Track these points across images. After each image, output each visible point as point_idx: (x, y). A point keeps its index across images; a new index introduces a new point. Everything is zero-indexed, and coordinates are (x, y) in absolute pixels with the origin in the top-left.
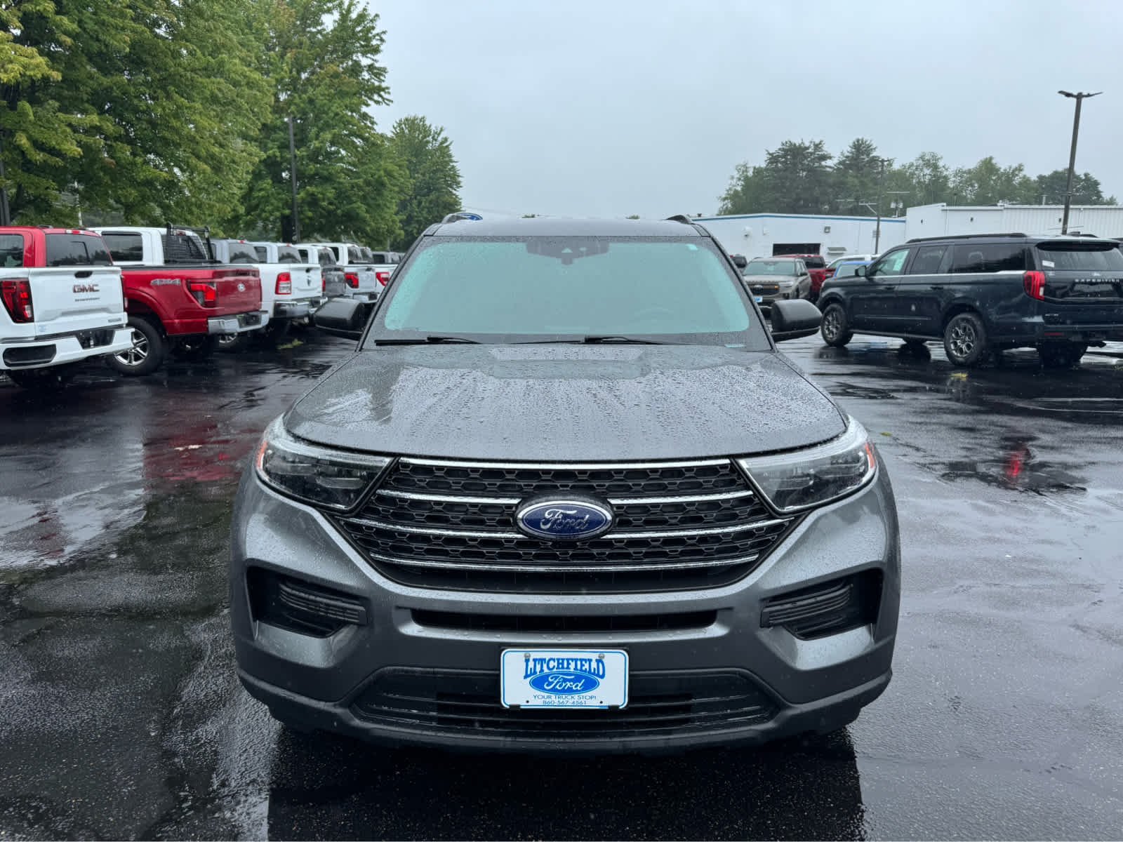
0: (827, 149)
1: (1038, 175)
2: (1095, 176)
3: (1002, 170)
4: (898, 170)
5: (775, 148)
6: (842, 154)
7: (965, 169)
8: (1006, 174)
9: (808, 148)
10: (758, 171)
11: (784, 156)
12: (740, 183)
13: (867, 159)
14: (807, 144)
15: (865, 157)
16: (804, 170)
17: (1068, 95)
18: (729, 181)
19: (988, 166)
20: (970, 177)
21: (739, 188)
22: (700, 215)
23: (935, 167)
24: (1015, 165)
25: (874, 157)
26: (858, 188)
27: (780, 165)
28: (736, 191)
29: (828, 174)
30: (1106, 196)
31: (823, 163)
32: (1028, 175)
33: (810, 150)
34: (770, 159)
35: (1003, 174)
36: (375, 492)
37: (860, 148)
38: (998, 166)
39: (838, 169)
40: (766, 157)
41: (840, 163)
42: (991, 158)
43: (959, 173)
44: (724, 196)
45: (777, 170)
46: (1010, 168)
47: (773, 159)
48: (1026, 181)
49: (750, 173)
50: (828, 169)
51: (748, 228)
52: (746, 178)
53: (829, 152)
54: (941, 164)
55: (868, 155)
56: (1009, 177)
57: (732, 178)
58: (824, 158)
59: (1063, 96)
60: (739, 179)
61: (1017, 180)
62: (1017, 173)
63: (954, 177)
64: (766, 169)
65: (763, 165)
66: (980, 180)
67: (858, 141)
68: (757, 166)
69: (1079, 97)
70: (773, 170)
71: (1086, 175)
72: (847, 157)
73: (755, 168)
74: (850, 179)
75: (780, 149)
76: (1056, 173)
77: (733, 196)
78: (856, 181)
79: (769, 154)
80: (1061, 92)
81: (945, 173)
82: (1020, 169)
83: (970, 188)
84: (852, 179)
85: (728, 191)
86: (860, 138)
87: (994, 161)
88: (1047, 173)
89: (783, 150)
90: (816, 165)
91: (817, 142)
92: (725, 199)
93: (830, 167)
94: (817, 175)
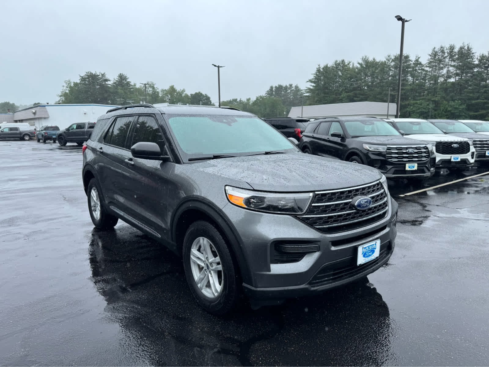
0: (107, 76)
1: (191, 93)
2: (209, 95)
3: (178, 91)
4: (138, 88)
5: (83, 74)
6: (115, 79)
7: (164, 89)
8: (179, 92)
9: (99, 76)
10: (76, 84)
11: (88, 78)
12: (68, 89)
13: (125, 82)
14: (98, 74)
15: (124, 81)
16: (98, 85)
17: (215, 66)
18: (62, 88)
19: (172, 89)
20: (166, 92)
21: (67, 91)
22: (48, 103)
23: (153, 88)
24: (182, 89)
25: (128, 82)
26: (123, 94)
27: (86, 82)
28: (65, 92)
29: (109, 88)
30: (212, 102)
31: (107, 83)
32: (187, 93)
33: (100, 77)
34: (81, 79)
35: (178, 92)
36: (311, 205)
37: (122, 78)
38: (176, 89)
39: (114, 86)
40: (80, 78)
41: (114, 83)
42: (173, 86)
43: (163, 91)
44: (60, 95)
45: (85, 84)
46: (181, 90)
47: (83, 79)
48: (187, 96)
49: (72, 85)
50: (109, 85)
51: (85, 110)
52: (71, 87)
53: (109, 78)
54: (155, 86)
55: (126, 81)
56: (180, 94)
57: (63, 86)
58: (107, 80)
59: (213, 66)
60: (67, 87)
61: (183, 95)
62: (183, 92)
63: (161, 92)
64: (80, 83)
65: (79, 82)
66: (171, 94)
67: (121, 74)
68: (75, 82)
69: (219, 67)
70: (84, 84)
71: (206, 94)
72: (117, 81)
73: (74, 83)
74: (119, 91)
75: (85, 75)
76: (196, 93)
77: (65, 95)
78: (122, 91)
79: (81, 76)
80: (213, 65)
81: (157, 90)
82: (184, 91)
83: (167, 97)
84: (120, 91)
85: (62, 92)
86: (121, 73)
87: (174, 87)
88: (194, 93)
89: (87, 75)
90: (104, 83)
91: (103, 73)
92: (61, 96)
93: (110, 85)
94: (104, 88)
